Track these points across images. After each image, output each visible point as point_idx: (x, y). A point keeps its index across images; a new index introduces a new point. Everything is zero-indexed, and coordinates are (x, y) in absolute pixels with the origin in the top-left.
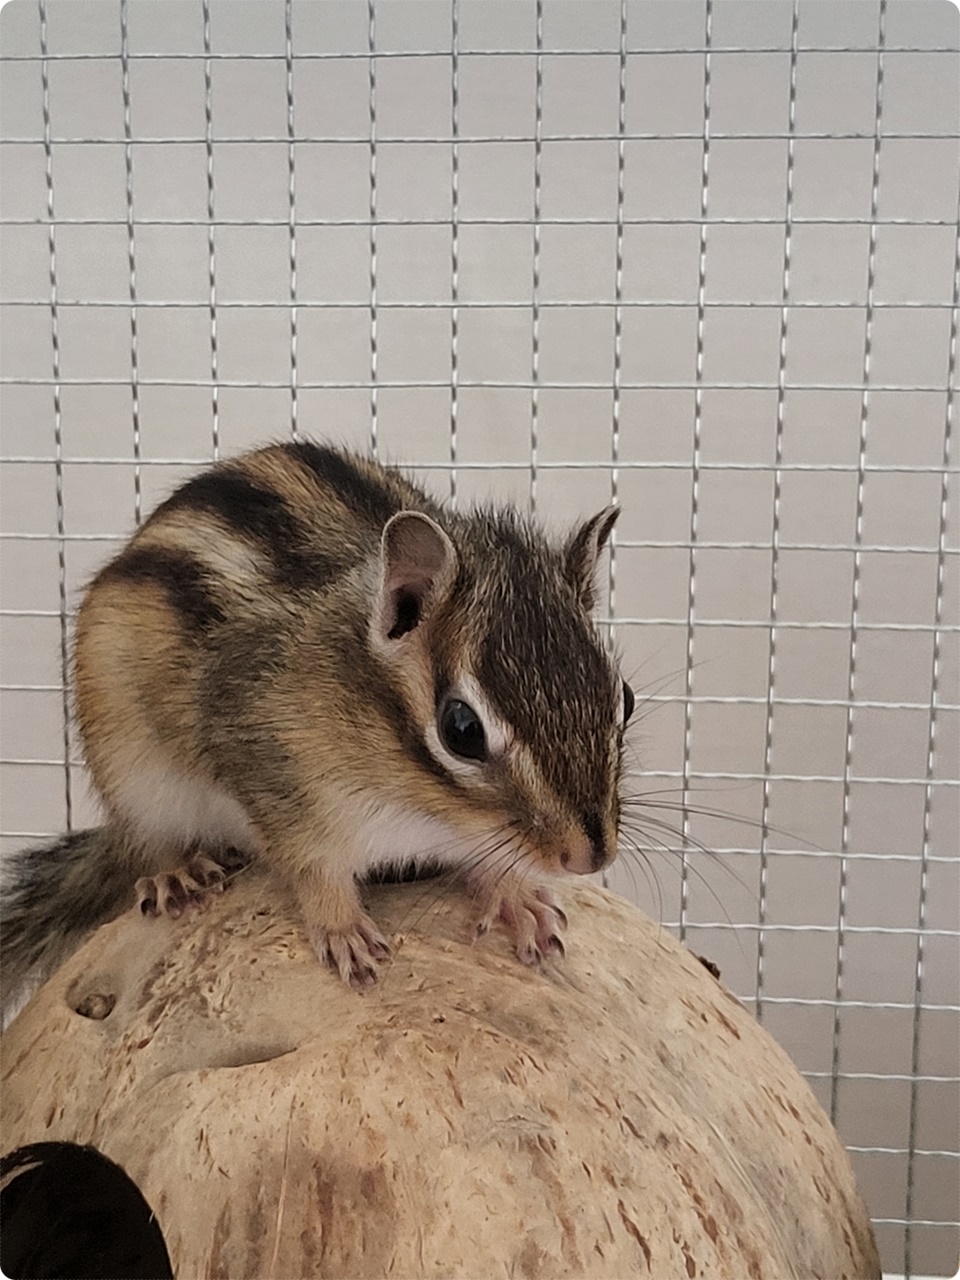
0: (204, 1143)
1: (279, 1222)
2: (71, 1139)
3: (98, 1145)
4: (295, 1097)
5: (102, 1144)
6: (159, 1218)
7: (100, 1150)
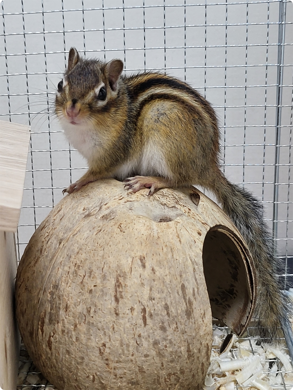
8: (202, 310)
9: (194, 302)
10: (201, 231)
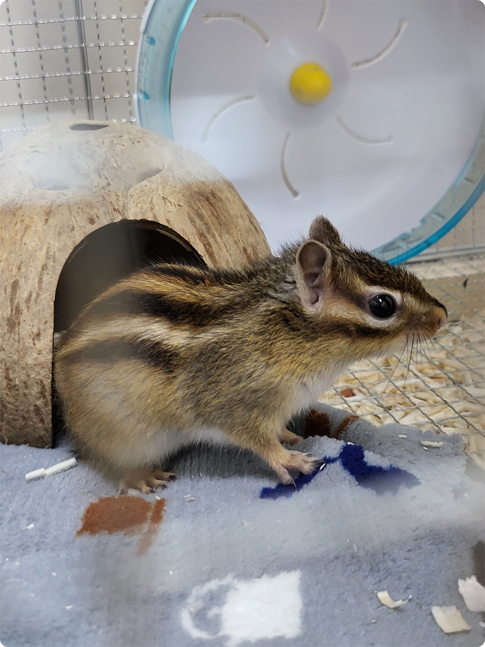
0: (166, 200)
1: (204, 213)
5: (127, 217)
6: (171, 227)
7: (129, 219)
8: (34, 327)
9: (25, 312)
10: (97, 218)
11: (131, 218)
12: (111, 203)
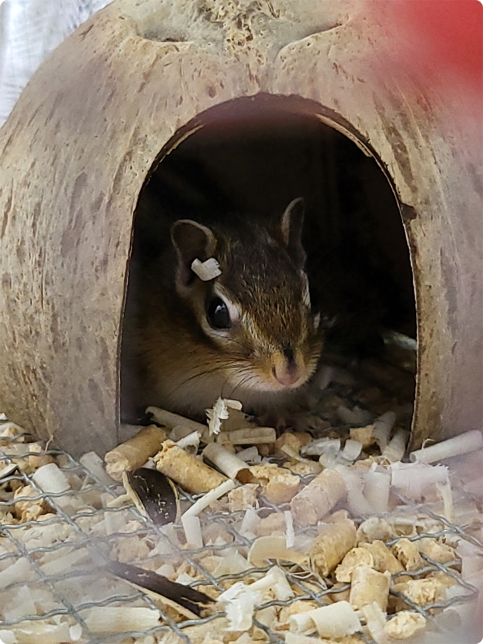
0: (339, 70)
1: (404, 97)
2: (242, 95)
3: (267, 90)
4: (369, 39)
5: (269, 89)
6: (339, 112)
7: (271, 93)
10: (220, 88)
11: (276, 91)
12: (248, 66)
